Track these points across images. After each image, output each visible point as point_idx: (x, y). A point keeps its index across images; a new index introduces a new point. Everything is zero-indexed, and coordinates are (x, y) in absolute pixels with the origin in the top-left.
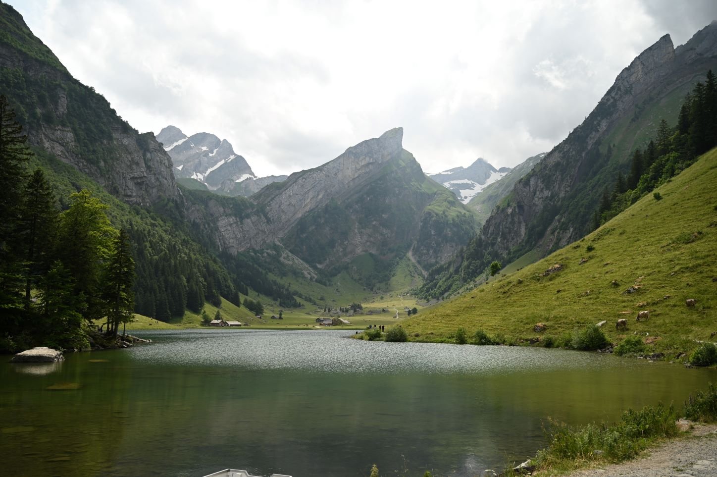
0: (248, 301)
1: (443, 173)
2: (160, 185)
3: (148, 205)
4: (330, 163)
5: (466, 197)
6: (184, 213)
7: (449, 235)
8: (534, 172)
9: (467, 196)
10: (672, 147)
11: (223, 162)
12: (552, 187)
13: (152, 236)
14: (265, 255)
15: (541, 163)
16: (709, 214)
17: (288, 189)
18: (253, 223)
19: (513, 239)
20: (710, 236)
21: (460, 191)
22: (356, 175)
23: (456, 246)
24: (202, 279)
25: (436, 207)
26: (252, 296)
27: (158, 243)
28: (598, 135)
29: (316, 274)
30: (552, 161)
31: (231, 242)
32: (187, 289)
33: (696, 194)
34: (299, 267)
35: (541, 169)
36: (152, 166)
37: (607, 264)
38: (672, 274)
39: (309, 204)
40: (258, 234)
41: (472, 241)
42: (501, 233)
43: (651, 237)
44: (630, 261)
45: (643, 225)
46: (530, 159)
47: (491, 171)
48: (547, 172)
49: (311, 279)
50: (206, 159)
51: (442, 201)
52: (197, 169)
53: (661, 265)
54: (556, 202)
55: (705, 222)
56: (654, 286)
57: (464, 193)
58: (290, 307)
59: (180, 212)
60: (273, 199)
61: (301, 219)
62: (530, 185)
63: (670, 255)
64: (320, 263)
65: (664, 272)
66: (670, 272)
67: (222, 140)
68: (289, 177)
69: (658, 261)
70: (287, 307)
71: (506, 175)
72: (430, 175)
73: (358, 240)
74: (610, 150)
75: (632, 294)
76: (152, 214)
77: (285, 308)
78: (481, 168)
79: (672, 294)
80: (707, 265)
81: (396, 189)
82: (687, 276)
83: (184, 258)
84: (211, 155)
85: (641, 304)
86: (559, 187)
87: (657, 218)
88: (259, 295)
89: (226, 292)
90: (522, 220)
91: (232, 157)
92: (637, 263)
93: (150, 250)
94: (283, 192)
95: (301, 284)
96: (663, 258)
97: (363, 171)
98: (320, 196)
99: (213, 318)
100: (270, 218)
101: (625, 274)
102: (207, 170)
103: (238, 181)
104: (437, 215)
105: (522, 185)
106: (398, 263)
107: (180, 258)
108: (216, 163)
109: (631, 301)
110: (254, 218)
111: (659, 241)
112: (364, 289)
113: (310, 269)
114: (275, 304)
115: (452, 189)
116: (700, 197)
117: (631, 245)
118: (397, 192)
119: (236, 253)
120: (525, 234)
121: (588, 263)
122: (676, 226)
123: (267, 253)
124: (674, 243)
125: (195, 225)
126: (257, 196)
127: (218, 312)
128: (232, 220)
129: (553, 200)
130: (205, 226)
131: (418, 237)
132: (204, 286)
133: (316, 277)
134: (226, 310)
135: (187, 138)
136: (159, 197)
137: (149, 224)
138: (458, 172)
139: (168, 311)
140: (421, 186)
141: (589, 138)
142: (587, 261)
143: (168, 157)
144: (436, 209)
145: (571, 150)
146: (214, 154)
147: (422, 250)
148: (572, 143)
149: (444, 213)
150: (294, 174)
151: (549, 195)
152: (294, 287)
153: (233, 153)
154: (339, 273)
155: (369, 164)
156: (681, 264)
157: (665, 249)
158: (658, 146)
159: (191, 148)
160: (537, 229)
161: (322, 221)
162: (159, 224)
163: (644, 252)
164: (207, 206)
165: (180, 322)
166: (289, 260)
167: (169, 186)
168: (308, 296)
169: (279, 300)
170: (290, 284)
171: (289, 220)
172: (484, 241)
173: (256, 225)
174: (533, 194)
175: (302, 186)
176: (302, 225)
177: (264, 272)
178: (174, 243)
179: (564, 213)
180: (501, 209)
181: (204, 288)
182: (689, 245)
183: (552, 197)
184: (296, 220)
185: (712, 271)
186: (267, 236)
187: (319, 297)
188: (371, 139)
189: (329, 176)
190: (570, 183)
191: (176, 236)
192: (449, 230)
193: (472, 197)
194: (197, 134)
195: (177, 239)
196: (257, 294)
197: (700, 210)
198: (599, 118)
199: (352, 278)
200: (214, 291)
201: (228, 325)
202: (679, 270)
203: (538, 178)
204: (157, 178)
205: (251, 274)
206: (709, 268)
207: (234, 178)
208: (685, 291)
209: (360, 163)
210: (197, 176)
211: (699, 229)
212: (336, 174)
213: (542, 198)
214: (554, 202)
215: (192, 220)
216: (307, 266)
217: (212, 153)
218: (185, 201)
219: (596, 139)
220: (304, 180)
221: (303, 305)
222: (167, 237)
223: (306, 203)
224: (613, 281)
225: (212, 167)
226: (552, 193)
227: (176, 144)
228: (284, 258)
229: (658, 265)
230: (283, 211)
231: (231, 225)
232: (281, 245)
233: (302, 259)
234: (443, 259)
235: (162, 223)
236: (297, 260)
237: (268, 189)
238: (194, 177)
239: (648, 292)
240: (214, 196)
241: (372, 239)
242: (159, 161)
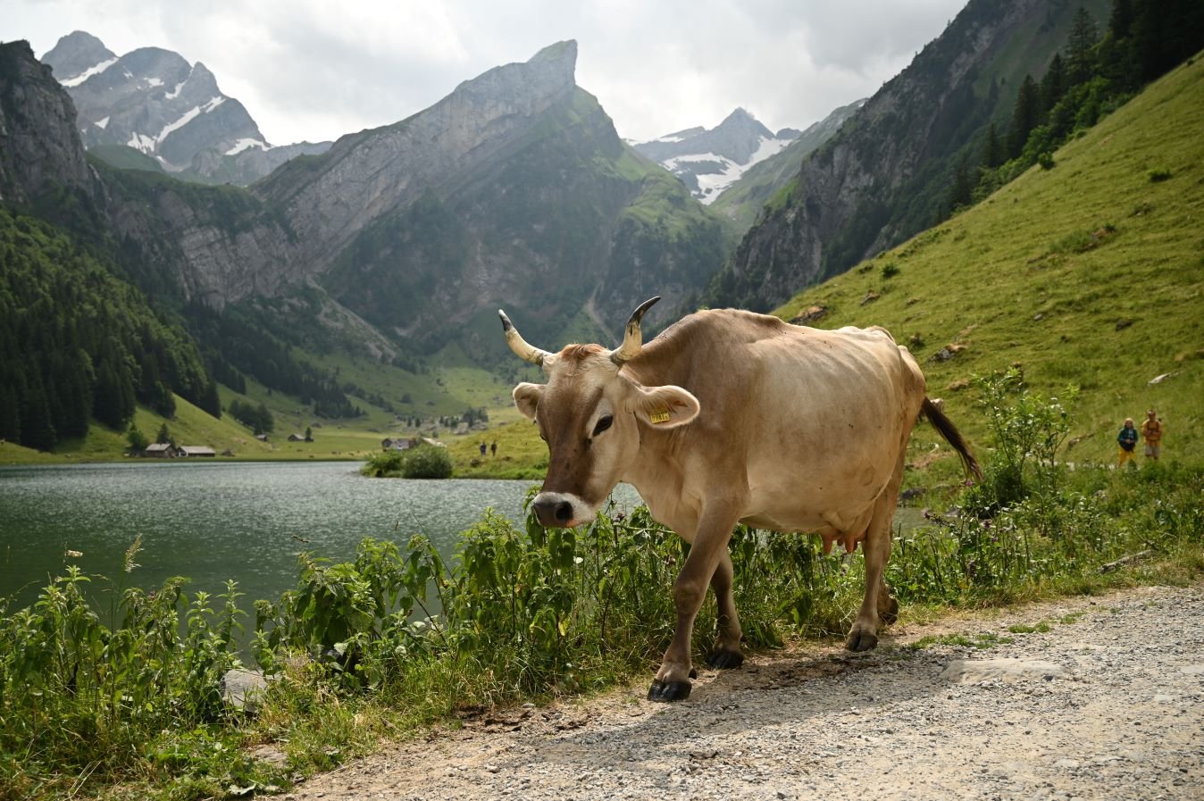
0: (240, 403)
1: (662, 140)
2: (47, 158)
3: (21, 200)
4: (422, 116)
5: (709, 191)
6: (104, 218)
7: (671, 268)
8: (843, 135)
9: (711, 187)
10: (1097, 66)
11: (196, 111)
12: (877, 167)
13: (15, 265)
14: (286, 308)
15: (856, 118)
16: (1138, 190)
17: (333, 171)
18: (258, 242)
19: (796, 274)
20: (1130, 234)
21: (699, 177)
22: (478, 141)
23: (684, 289)
24: (130, 358)
25: (645, 210)
26: (255, 396)
27: (29, 280)
28: (972, 60)
29: (395, 349)
30: (878, 114)
31: (210, 281)
32: (95, 378)
33: (1120, 153)
34: (359, 335)
35: (856, 130)
36: (27, 114)
37: (913, 302)
38: (1037, 317)
39: (377, 202)
40: (268, 264)
41: (714, 279)
42: (771, 263)
43: (1014, 242)
44: (960, 294)
45: (1004, 219)
46: (839, 111)
47: (762, 137)
48: (868, 135)
49: (384, 359)
50: (158, 105)
51: (657, 197)
52: (140, 126)
53: (1019, 299)
54: (883, 199)
55: (1126, 206)
56: (996, 343)
57: (704, 181)
58: (338, 417)
59: (94, 217)
60: (300, 191)
61: (362, 233)
62: (832, 163)
63: (1040, 278)
64: (403, 325)
65: (1020, 314)
66: (1032, 313)
67: (192, 64)
68: (335, 144)
69: (1014, 291)
70: (332, 417)
71: (790, 144)
72: (636, 143)
73: (482, 277)
74: (994, 91)
75: (946, 362)
76: (19, 218)
77: (325, 418)
78: (739, 131)
79: (1025, 361)
80: (1112, 297)
81: (562, 171)
82: (1066, 322)
83: (90, 312)
84: (169, 96)
85: (957, 383)
86: (892, 168)
87: (1036, 204)
88: (270, 392)
89: (188, 387)
90: (815, 236)
91: (217, 101)
92: (972, 296)
93: (10, 295)
94: (321, 175)
95: (363, 369)
96: (1027, 284)
97: (494, 132)
98: (402, 186)
99: (151, 440)
100: (295, 232)
101: (941, 322)
102: (161, 128)
103: (230, 153)
104: (646, 225)
105: (816, 163)
106: (565, 326)
107: (80, 314)
108: (180, 114)
109: (941, 378)
110: (261, 231)
111: (1027, 250)
112: (495, 380)
113: (382, 337)
114: (305, 410)
115: (680, 172)
116: (1127, 157)
117: (971, 261)
118: (564, 177)
119: (223, 305)
120: (821, 264)
121: (879, 302)
122: (1068, 217)
123: (291, 306)
124: (1053, 252)
125: (130, 245)
126: (266, 186)
127: (164, 427)
128: (212, 234)
129: (879, 193)
130: (153, 248)
131: (606, 273)
132: (135, 372)
133: (394, 354)
134: (185, 424)
135: (116, 59)
136: (46, 184)
137: (12, 240)
138: (696, 139)
139: (51, 426)
140: (613, 165)
141: (953, 65)
142: (878, 297)
143: (64, 96)
144: (645, 214)
145: (918, 90)
146: (176, 95)
147: (614, 298)
148: (919, 76)
149: (660, 221)
150: (346, 137)
151: (871, 184)
152: (349, 375)
153: (217, 93)
154: (443, 345)
155: (504, 118)
156: (1059, 296)
157: (1036, 265)
158: (1070, 64)
159: (125, 80)
160: (844, 254)
161: (407, 237)
162: (36, 240)
163: (992, 275)
164: (156, 205)
165: (78, 449)
166: (337, 320)
167: (69, 159)
168: (376, 394)
169: (314, 402)
170: (338, 369)
171: (336, 236)
172: (738, 279)
173: (265, 247)
174: (839, 182)
175: (364, 163)
176: (364, 246)
177: (283, 344)
178: (69, 280)
179: (899, 220)
180: (773, 212)
181: (137, 377)
182: (1084, 256)
183: (877, 186)
184: (351, 236)
185: (1119, 308)
186: (290, 270)
187: (400, 396)
188: (509, 65)
189: (419, 143)
190: (914, 159)
191: (75, 266)
192: (669, 256)
193: (721, 191)
194: (138, 50)
195: (77, 272)
196: (266, 390)
197: (1122, 184)
198: (975, 24)
199: (470, 357)
200: (158, 383)
201: (184, 454)
202: (1053, 308)
203: (850, 149)
204: (41, 143)
205: (252, 348)
206: (1114, 302)
207: (222, 145)
208: (1056, 352)
209: (486, 115)
210: (140, 141)
211: (1111, 222)
212: (435, 139)
213: (857, 189)
214: (879, 199)
215: (124, 234)
216: (375, 332)
217: (173, 91)
218: (106, 193)
219: (967, 69)
220: (367, 150)
221: (364, 413)
222: (51, 268)
223: (371, 199)
224: (913, 337)
225: (173, 122)
226: (876, 180)
227: (91, 71)
228: (326, 315)
229: (1011, 300)
230: (322, 216)
231: (210, 246)
232: (320, 288)
233: (366, 318)
234: (657, 318)
235: (42, 238)
236: (355, 319)
237: (289, 169)
238: (134, 143)
239: (979, 357)
240: (171, 183)
241: (511, 276)
242: (44, 105)
